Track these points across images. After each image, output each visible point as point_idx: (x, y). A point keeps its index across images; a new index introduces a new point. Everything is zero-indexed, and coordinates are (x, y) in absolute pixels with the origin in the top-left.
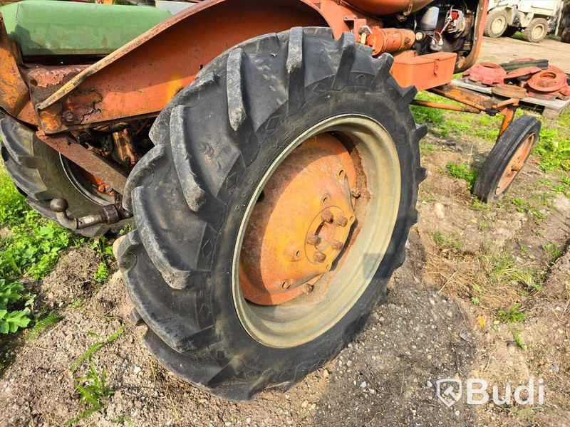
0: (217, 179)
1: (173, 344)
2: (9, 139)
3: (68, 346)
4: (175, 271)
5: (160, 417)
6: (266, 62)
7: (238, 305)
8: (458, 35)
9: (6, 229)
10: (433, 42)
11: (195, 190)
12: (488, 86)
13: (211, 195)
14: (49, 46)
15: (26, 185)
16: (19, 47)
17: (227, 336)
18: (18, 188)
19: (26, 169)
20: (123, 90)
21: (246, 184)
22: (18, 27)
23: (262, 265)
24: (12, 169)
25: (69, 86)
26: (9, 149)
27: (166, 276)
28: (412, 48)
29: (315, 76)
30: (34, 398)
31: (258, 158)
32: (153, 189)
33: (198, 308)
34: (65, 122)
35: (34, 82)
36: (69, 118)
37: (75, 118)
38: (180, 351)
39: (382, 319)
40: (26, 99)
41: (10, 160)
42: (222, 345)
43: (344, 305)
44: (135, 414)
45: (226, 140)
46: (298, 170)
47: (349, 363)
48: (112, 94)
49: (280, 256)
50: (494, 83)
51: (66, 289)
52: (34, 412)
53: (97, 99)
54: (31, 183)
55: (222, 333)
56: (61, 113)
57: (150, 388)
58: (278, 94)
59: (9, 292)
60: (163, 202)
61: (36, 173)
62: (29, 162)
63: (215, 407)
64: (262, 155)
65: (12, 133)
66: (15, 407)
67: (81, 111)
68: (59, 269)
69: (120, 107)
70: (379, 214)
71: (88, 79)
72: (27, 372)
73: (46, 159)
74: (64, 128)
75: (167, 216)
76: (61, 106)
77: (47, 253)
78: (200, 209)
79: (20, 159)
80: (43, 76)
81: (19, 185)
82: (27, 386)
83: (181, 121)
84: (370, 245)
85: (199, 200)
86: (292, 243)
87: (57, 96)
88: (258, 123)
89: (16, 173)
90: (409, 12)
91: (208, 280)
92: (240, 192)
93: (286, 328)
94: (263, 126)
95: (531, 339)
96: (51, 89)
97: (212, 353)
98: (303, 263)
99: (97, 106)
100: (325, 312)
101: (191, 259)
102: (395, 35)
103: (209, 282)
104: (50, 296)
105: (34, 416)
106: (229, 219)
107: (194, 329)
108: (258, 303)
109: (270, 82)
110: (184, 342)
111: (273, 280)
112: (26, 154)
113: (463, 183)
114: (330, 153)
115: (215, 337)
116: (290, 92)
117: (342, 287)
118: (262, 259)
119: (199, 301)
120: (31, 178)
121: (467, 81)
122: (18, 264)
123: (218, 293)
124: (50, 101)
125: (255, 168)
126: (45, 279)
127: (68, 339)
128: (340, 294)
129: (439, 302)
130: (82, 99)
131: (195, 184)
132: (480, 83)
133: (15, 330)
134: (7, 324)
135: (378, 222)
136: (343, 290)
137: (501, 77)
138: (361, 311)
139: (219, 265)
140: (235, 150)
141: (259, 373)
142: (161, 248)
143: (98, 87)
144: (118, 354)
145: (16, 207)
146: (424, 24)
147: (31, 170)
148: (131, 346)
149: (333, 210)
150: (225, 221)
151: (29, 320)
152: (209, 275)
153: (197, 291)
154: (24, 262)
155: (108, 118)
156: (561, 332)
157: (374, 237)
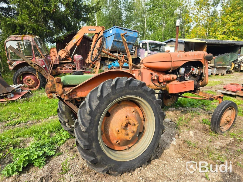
0: (94, 107)
1: (82, 146)
2: (60, 107)
3: (62, 160)
4: (83, 127)
5: (81, 177)
6: (108, 85)
7: (100, 140)
8: (197, 75)
9: (54, 134)
10: (186, 78)
11: (89, 109)
12: (235, 92)
13: (92, 110)
14: (68, 83)
15: (61, 119)
16: (63, 84)
17: (96, 148)
18: (60, 120)
19: (62, 115)
20: (82, 91)
21: (101, 109)
22: (64, 80)
23: (110, 134)
24: (59, 115)
25: (71, 91)
26: (59, 109)
27: (82, 128)
28: (176, 80)
29: (119, 87)
30: (52, 171)
31: (104, 103)
32: (82, 110)
33: (88, 138)
34: (69, 98)
35: (65, 90)
36: (70, 97)
37: (71, 97)
38: (83, 148)
39: (156, 164)
40: (63, 93)
41: (59, 112)
42: (95, 151)
43: (138, 153)
44: (74, 175)
45: (97, 100)
46: (120, 109)
47: (139, 173)
48: (79, 92)
49: (114, 132)
50: (237, 91)
51: (66, 149)
52: (51, 175)
53: (76, 93)
54: (63, 119)
55: (95, 147)
56: (69, 96)
57: (80, 171)
58: (109, 90)
59: (52, 147)
60: (83, 112)
61: (64, 116)
62: (63, 113)
63: (95, 178)
64: (105, 103)
65: (61, 105)
66: (47, 172)
67: (73, 96)
68: (65, 144)
69: (81, 95)
70: (150, 126)
71: (74, 89)
72: (51, 165)
73: (67, 112)
74: (69, 99)
75: (84, 115)
76: (69, 95)
77: (63, 139)
78: (90, 113)
79: (61, 112)
80: (66, 89)
81: (60, 119)
82: (51, 167)
83: (89, 96)
84: (148, 135)
85: (89, 111)
86: (117, 128)
87: (68, 93)
88: (104, 96)
89: (60, 116)
90: (172, 70)
91: (91, 131)
92: (100, 111)
93: (117, 156)
94: (105, 97)
95: (214, 177)
96: (68, 91)
97: (92, 152)
98: (121, 134)
99: (76, 95)
100: (132, 155)
101: (87, 124)
102: (168, 76)
103: (91, 132)
104: (61, 150)
105: (51, 176)
106: (97, 117)
107: (87, 144)
108: (110, 148)
109: (108, 88)
110: (85, 146)
111: (114, 140)
112: (63, 110)
113: (207, 126)
114: (132, 106)
115: (93, 148)
116: (112, 90)
117: (139, 148)
118: (110, 133)
119: (89, 136)
120: (63, 118)
121: (225, 90)
122: (55, 142)
123: (94, 135)
124: (67, 93)
125: (103, 106)
126: (61, 146)
127: (63, 158)
128: (137, 150)
129: (180, 162)
130: (73, 93)
131: (89, 108)
132: (231, 91)
133: (51, 155)
134: (49, 153)
135: (150, 128)
136: (139, 149)
137: (240, 88)
138: (144, 157)
139: (94, 128)
140: (99, 102)
141: (106, 165)
142: (81, 122)
143: (77, 91)
144: (74, 162)
145: (58, 128)
146: (180, 73)
147: (63, 115)
148: (78, 161)
149: (130, 121)
150: (95, 117)
151: (55, 153)
152: (91, 130)
153: (88, 133)
154: (57, 142)
155: (78, 97)
156: (228, 177)
157: (149, 133)
